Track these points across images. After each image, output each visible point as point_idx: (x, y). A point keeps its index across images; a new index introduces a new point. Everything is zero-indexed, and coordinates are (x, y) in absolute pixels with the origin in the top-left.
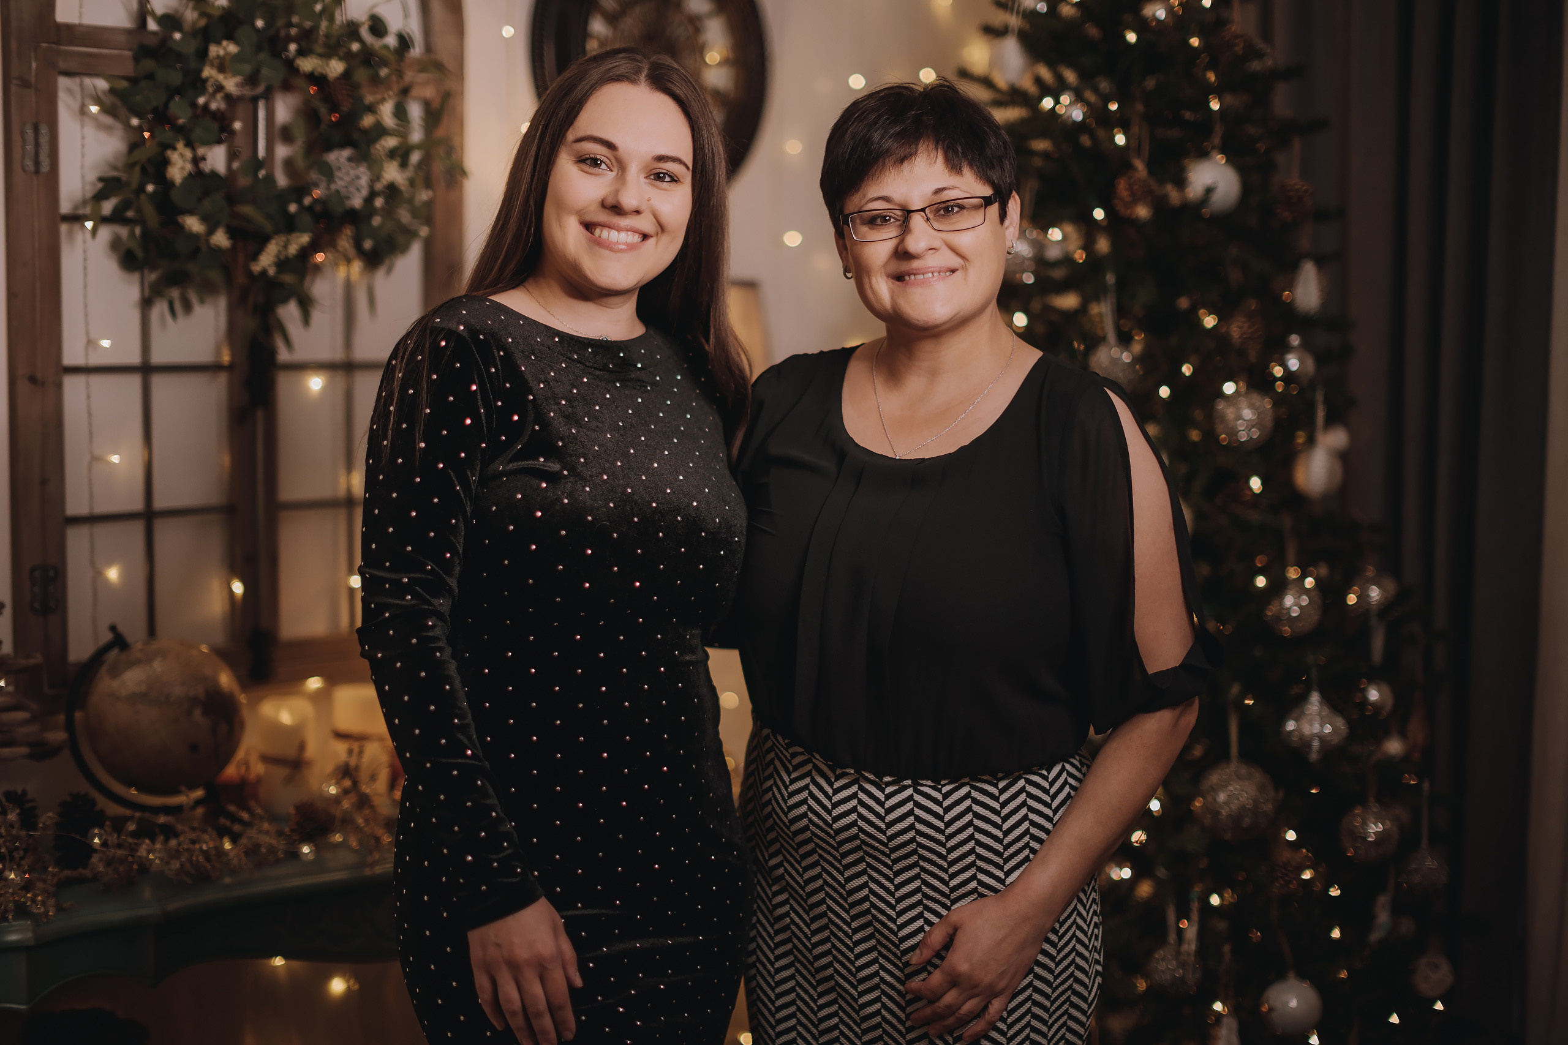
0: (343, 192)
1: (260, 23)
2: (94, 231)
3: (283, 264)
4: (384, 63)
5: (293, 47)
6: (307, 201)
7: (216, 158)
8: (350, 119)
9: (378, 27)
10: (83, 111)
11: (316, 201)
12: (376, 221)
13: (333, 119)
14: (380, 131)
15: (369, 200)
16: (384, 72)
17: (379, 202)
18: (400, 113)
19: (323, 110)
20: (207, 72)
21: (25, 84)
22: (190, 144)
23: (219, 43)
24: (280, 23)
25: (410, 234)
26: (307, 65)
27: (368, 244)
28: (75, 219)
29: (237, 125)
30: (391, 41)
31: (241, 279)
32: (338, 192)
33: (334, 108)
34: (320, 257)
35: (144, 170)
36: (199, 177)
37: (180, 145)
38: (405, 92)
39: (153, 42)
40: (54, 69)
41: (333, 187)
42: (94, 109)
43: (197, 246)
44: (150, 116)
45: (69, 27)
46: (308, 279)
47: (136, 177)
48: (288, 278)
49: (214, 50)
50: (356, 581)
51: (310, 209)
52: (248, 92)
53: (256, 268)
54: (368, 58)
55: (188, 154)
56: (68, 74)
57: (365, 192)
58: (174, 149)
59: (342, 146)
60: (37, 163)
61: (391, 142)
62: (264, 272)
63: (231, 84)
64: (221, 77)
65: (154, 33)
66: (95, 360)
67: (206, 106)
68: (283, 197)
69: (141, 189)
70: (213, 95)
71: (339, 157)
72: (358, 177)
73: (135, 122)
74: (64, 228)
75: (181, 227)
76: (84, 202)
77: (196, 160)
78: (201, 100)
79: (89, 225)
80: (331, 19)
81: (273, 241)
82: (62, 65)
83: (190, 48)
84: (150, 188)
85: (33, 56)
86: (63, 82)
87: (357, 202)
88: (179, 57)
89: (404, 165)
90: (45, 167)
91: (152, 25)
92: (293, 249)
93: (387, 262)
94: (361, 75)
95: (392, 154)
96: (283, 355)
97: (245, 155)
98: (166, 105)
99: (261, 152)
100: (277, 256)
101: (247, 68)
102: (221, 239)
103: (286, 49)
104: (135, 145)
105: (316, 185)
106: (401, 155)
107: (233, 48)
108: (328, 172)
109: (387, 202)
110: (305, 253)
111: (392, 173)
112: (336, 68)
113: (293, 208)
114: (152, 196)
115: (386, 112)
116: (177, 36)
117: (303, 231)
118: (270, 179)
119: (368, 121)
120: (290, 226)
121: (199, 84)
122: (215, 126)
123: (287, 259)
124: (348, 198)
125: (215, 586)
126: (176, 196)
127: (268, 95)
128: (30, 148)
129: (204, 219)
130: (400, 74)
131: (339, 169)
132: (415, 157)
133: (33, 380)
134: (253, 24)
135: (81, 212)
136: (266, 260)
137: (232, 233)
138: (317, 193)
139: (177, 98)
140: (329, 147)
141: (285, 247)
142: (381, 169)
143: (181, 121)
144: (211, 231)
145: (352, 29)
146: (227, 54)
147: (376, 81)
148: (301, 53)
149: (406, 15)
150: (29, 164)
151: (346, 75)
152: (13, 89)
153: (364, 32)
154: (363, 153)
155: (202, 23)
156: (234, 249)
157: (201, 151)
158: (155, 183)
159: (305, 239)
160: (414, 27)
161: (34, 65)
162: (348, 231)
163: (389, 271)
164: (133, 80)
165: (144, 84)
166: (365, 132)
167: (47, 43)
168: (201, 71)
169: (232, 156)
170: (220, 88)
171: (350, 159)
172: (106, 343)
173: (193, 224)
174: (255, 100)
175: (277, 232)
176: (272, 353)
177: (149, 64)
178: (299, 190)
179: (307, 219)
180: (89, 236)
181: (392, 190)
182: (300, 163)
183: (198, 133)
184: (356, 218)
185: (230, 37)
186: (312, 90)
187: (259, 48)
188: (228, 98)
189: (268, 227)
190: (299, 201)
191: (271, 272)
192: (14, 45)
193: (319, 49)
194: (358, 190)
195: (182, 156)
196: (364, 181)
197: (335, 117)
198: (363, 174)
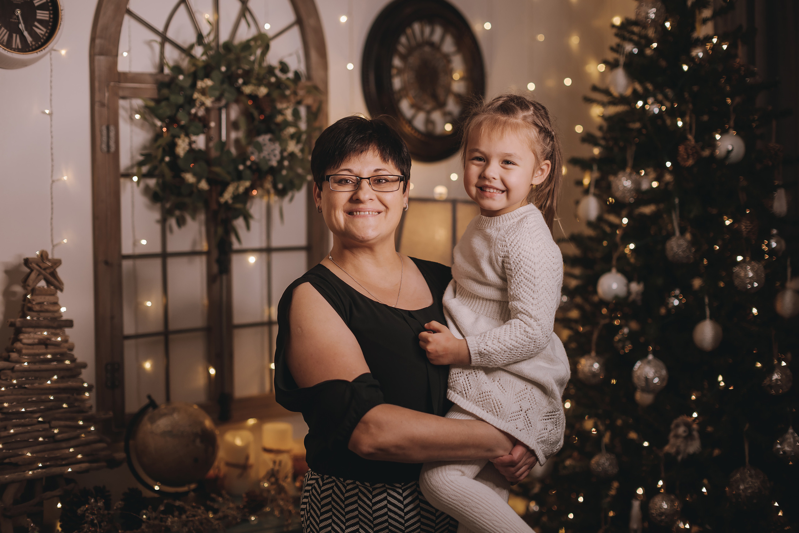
0: (267, 157)
1: (223, 69)
2: (138, 182)
3: (236, 197)
4: (287, 87)
5: (241, 81)
6: (248, 163)
7: (200, 141)
8: (270, 119)
9: (284, 68)
10: (131, 118)
11: (253, 162)
12: (284, 172)
14: (286, 124)
15: (280, 162)
16: (288, 92)
17: (286, 163)
18: (296, 114)
19: (256, 113)
20: (196, 95)
21: (103, 105)
22: (187, 135)
23: (202, 79)
24: (234, 68)
25: (302, 178)
26: (247, 90)
27: (280, 186)
28: (128, 175)
29: (213, 124)
30: (291, 75)
31: (214, 206)
32: (264, 157)
33: (261, 112)
34: (255, 192)
35: (164, 150)
36: (192, 152)
37: (183, 136)
38: (299, 103)
39: (167, 79)
40: (117, 95)
41: (262, 155)
42: (137, 117)
43: (192, 189)
44: (167, 121)
45: (125, 74)
46: (248, 205)
47: (160, 153)
48: (239, 206)
49: (200, 84)
50: (273, 366)
51: (250, 167)
52: (217, 105)
53: (222, 200)
54: (279, 85)
55: (187, 140)
56: (124, 98)
57: (278, 157)
58: (179, 137)
59: (266, 132)
60: (108, 146)
61: (292, 130)
62: (226, 203)
63: (208, 102)
64: (203, 98)
65: (167, 75)
66: (138, 251)
67: (196, 114)
68: (235, 162)
69: (162, 160)
70: (199, 108)
71: (264, 139)
72: (274, 149)
73: (159, 123)
74: (122, 180)
75: (183, 180)
76: (132, 167)
77: (190, 143)
78: (193, 111)
79: (135, 179)
80: (260, 65)
81: (231, 186)
82: (121, 93)
83: (188, 84)
84: (167, 159)
85: (106, 90)
86: (122, 102)
87: (274, 163)
88: (182, 89)
89: (298, 142)
90: (113, 149)
91: (167, 71)
92: (241, 190)
93: (290, 194)
94: (275, 94)
95: (292, 137)
96: (236, 245)
97: (216, 139)
98: (175, 115)
99: (224, 138)
100: (233, 193)
101: (217, 93)
102: (204, 185)
103: (237, 81)
104: (158, 136)
105: (252, 153)
106: (297, 137)
107: (209, 83)
108: (259, 148)
109: (290, 162)
110: (248, 191)
111: (293, 147)
112: (263, 91)
113: (241, 167)
114: (168, 164)
115: (289, 115)
116: (181, 77)
117: (246, 179)
118: (229, 152)
119: (279, 119)
120: (239, 177)
121: (191, 102)
122: (200, 125)
123: (238, 195)
124: (269, 160)
125: (200, 369)
126: (181, 163)
127: (227, 106)
128: (105, 139)
129: (195, 174)
130: (295, 93)
131: (265, 145)
132: (304, 137)
133: (107, 263)
134: (219, 69)
135: (130, 171)
136: (227, 196)
137: (209, 182)
138: (253, 158)
139: (180, 111)
140: (259, 134)
141: (237, 188)
142: (287, 145)
143: (183, 123)
144: (199, 181)
145: (271, 70)
146: (207, 87)
147: (284, 97)
148: (245, 83)
149: (299, 61)
150: (104, 147)
151: (268, 95)
152: (97, 107)
153: (277, 72)
154: (277, 137)
155: (193, 69)
156: (210, 191)
157: (194, 138)
158: (169, 156)
159: (248, 184)
160: (302, 68)
161: (107, 95)
162: (270, 178)
163: (291, 200)
164: (158, 101)
165: (163, 103)
166: (278, 125)
167: (114, 82)
168: (192, 95)
169: (208, 140)
170: (203, 104)
171: (270, 140)
172: (144, 242)
173: (190, 178)
174: (220, 110)
175: (233, 180)
176: (230, 244)
177: (165, 92)
178: (243, 157)
179: (248, 172)
180: (135, 185)
181: (292, 155)
182: (243, 142)
183: (192, 129)
184: (274, 171)
185: (207, 76)
186: (250, 103)
187: (222, 82)
188: (208, 110)
189: (228, 178)
190: (244, 163)
191: (230, 201)
192: (97, 84)
193: (254, 81)
194: (274, 156)
195: (184, 141)
196: (277, 152)
197: (262, 117)
198: (277, 148)
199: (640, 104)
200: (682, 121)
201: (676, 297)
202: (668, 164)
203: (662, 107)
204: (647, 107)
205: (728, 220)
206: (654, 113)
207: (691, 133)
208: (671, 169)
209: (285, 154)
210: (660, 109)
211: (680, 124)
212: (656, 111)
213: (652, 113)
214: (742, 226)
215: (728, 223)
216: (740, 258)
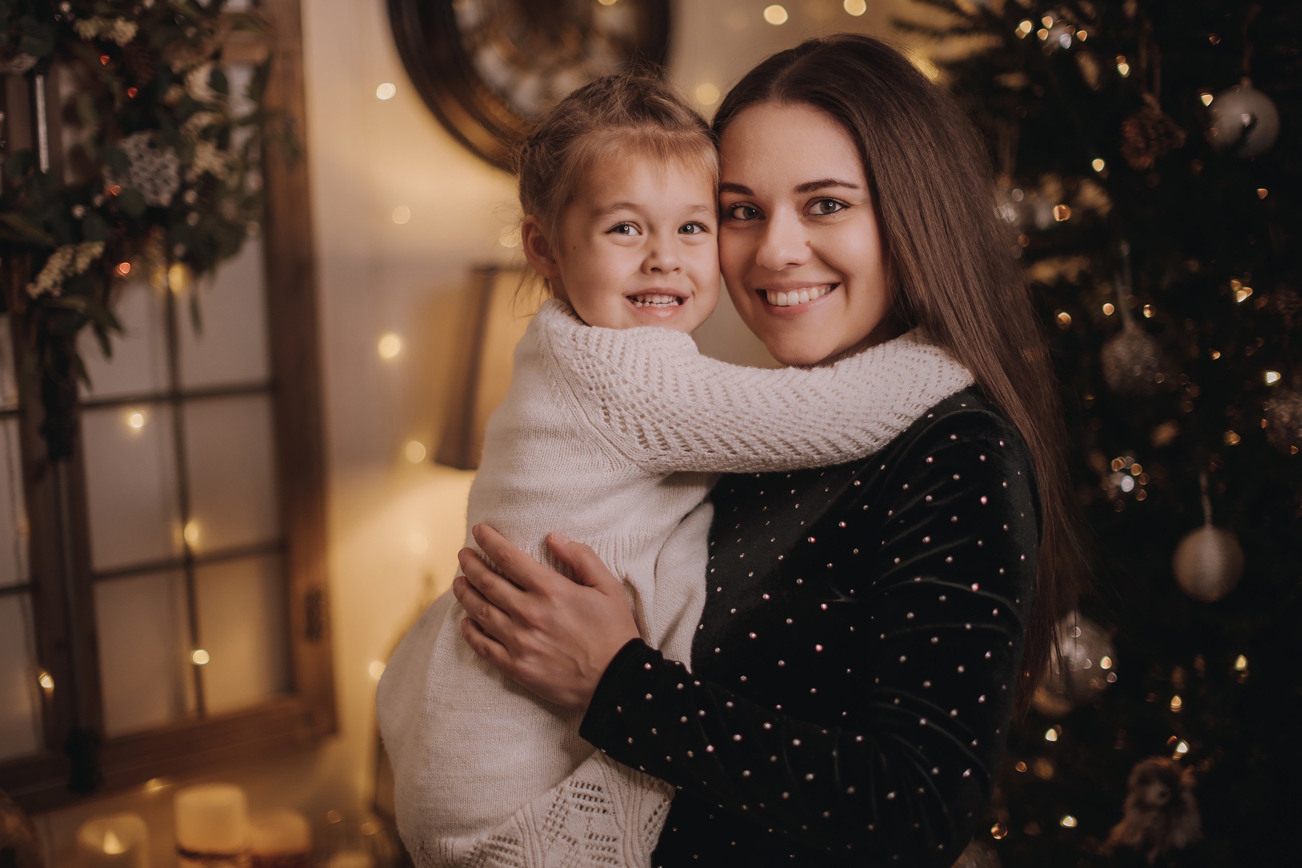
0: (146, 185)
3: (71, 282)
6: (98, 201)
8: (150, 94)
11: (111, 199)
12: (190, 220)
13: (131, 95)
14: (191, 106)
15: (178, 197)
16: (190, 32)
17: (191, 197)
18: (218, 82)
19: (117, 85)
25: (236, 232)
26: (89, 28)
27: (181, 252)
31: (17, 306)
32: (139, 186)
33: (129, 80)
34: (124, 268)
38: (222, 55)
41: (130, 182)
46: (112, 296)
48: (78, 301)
50: (201, 657)
51: (103, 211)
52: (20, 67)
53: (36, 290)
54: (169, 16)
57: (174, 185)
59: (140, 128)
61: (204, 119)
62: (47, 295)
68: (66, 199)
71: (136, 143)
72: (165, 167)
81: (58, 255)
87: (165, 198)
89: (221, 147)
92: (83, 263)
93: (209, 269)
94: (159, 37)
95: (205, 134)
100: (63, 273)
103: (58, 11)
105: (112, 179)
106: (217, 135)
108: (124, 163)
109: (201, 196)
110: (102, 266)
111: (207, 158)
112: (125, 30)
113: (80, 211)
115: (199, 82)
117: (93, 239)
119: (173, 94)
120: (77, 234)
123: (76, 275)
124: (153, 193)
127: (46, 68)
130: (210, 34)
131: (137, 158)
132: (236, 135)
136: (49, 279)
138: (111, 189)
140: (124, 132)
141: (73, 261)
142: (192, 154)
147: (182, 43)
148: (81, 14)
151: (141, 38)
154: (167, 137)
156: (6, 268)
159: (98, 249)
162: (158, 234)
163: (213, 279)
166: (169, 109)
171: (152, 145)
174: (31, 75)
175: (61, 243)
176: (71, 391)
178: (88, 186)
179: (99, 223)
181: (207, 180)
182: (91, 153)
184: (164, 218)
186: (102, 60)
189: (49, 237)
190: (87, 202)
193: (102, 8)
194: (166, 182)
196: (171, 172)
197: (132, 93)
198: (170, 161)
199: (1026, 27)
200: (1128, 62)
201: (1127, 472)
202: (1098, 165)
203: (1079, 33)
204: (1043, 35)
205: (1241, 289)
206: (1061, 49)
207: (1151, 91)
208: (1105, 176)
209: (191, 176)
210: (1075, 39)
211: (1124, 69)
212: (1065, 40)
213: (1056, 46)
214: (1279, 302)
215: (1242, 296)
216: (1272, 377)
